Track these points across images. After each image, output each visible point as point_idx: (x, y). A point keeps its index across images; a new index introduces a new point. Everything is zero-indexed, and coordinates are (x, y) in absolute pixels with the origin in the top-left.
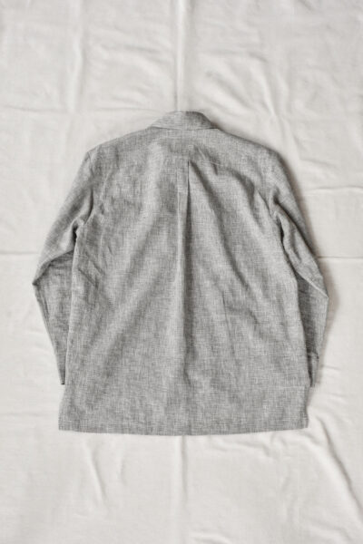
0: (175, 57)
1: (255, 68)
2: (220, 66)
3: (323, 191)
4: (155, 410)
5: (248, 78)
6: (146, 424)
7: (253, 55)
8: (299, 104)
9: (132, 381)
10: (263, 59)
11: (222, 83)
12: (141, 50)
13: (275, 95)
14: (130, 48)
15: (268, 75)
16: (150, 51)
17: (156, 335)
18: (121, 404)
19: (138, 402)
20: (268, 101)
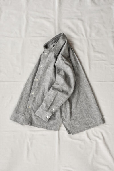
0: (55, 20)
1: (80, 23)
2: (69, 23)
3: (101, 61)
4: (97, 118)
5: (77, 26)
6: (96, 123)
7: (79, 19)
8: (93, 34)
9: (86, 113)
10: (82, 20)
11: (69, 28)
12: (44, 18)
13: (86, 31)
14: (41, 17)
15: (84, 25)
16: (47, 18)
17: (87, 97)
18: (86, 120)
19: (91, 118)
20: (84, 33)
